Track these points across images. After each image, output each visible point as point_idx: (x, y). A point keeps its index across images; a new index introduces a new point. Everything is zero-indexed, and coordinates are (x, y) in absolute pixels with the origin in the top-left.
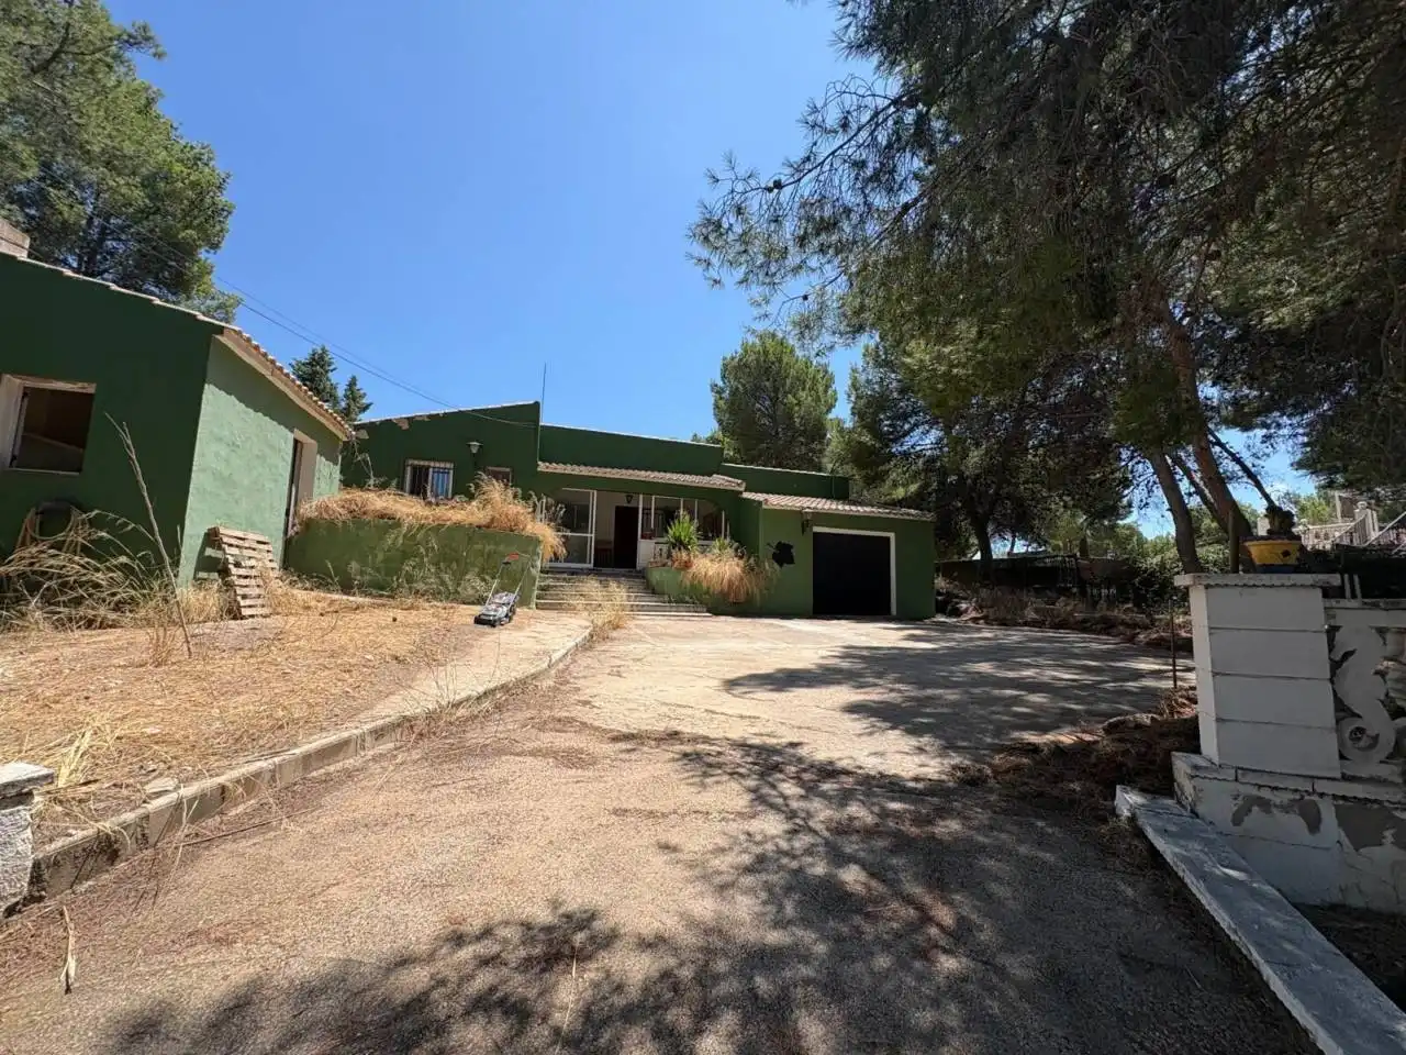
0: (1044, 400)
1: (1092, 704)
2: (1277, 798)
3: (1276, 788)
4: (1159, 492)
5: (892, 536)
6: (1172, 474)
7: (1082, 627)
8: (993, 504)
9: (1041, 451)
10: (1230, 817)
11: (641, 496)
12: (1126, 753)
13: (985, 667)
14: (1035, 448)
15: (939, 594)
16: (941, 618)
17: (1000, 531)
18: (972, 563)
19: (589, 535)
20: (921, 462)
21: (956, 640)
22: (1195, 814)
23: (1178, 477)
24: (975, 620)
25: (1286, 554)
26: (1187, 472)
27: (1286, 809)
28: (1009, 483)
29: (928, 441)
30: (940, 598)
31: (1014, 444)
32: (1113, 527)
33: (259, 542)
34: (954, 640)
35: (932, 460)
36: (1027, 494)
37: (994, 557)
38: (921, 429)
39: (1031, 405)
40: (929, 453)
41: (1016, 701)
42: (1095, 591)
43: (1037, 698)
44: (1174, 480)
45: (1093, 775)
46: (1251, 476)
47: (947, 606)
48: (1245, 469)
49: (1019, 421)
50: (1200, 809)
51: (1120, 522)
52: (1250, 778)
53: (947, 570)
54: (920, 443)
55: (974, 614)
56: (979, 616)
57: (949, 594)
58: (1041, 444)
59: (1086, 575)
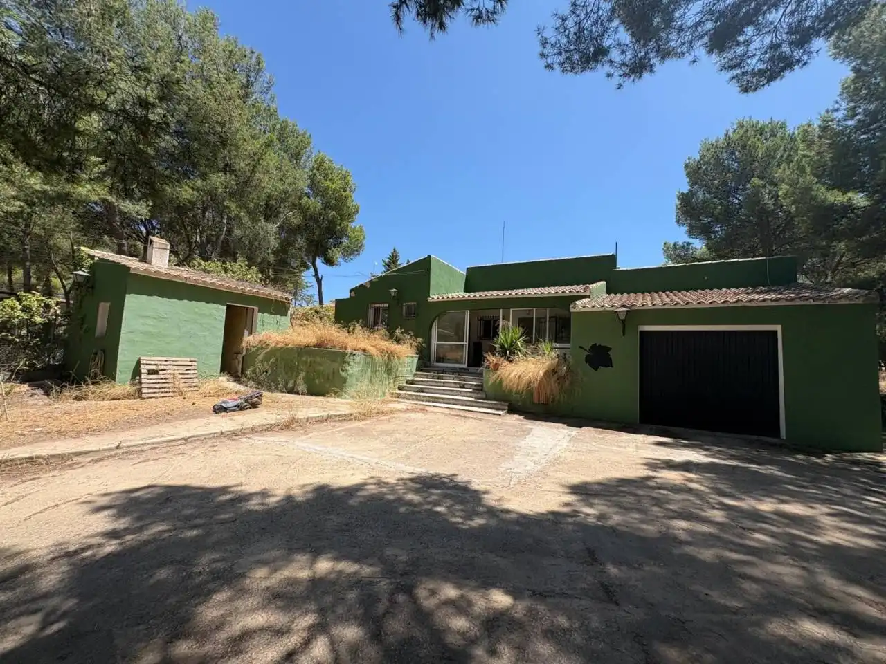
5: (778, 328)
11: (501, 310)
19: (464, 343)
33: (191, 361)
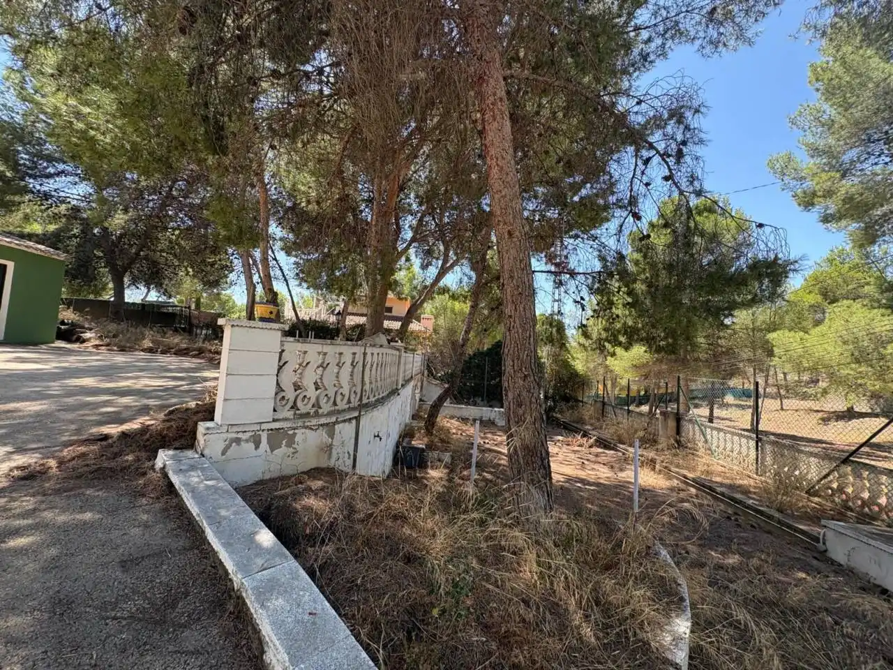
0: (185, 197)
1: (167, 400)
2: (244, 436)
3: (245, 432)
4: (243, 277)
5: (11, 265)
6: (250, 270)
7: (181, 353)
8: (132, 261)
9: (177, 232)
10: (220, 452)
12: (168, 428)
13: (88, 382)
14: (174, 229)
15: (63, 323)
16: (60, 344)
17: (134, 282)
18: (107, 303)
20: (63, 207)
21: (71, 362)
22: (203, 455)
23: (253, 272)
24: (96, 346)
25: (271, 313)
26: (258, 271)
27: (247, 441)
28: (149, 249)
29: (75, 191)
30: (63, 327)
31: (157, 221)
32: (219, 294)
34: (67, 361)
35: (76, 209)
36: (163, 260)
37: (126, 301)
38: (70, 179)
39: (174, 198)
40: (75, 202)
41: (106, 403)
42: (198, 331)
43: (126, 400)
44: (251, 273)
45: (145, 446)
46: (286, 280)
47: (70, 334)
48: (284, 276)
49: (163, 206)
50: (206, 452)
51: (223, 292)
52: (235, 429)
53: (78, 306)
54: (66, 190)
55: (97, 342)
56: (101, 343)
57: (73, 325)
58: (178, 228)
59: (195, 322)
